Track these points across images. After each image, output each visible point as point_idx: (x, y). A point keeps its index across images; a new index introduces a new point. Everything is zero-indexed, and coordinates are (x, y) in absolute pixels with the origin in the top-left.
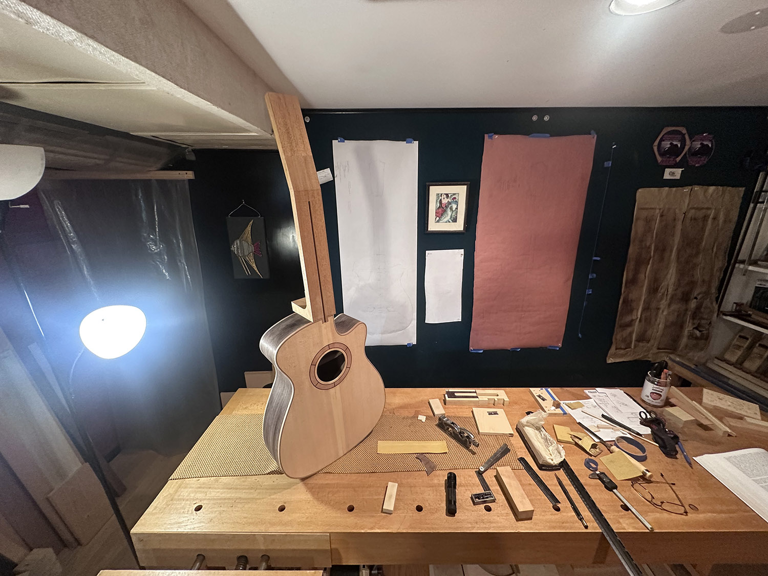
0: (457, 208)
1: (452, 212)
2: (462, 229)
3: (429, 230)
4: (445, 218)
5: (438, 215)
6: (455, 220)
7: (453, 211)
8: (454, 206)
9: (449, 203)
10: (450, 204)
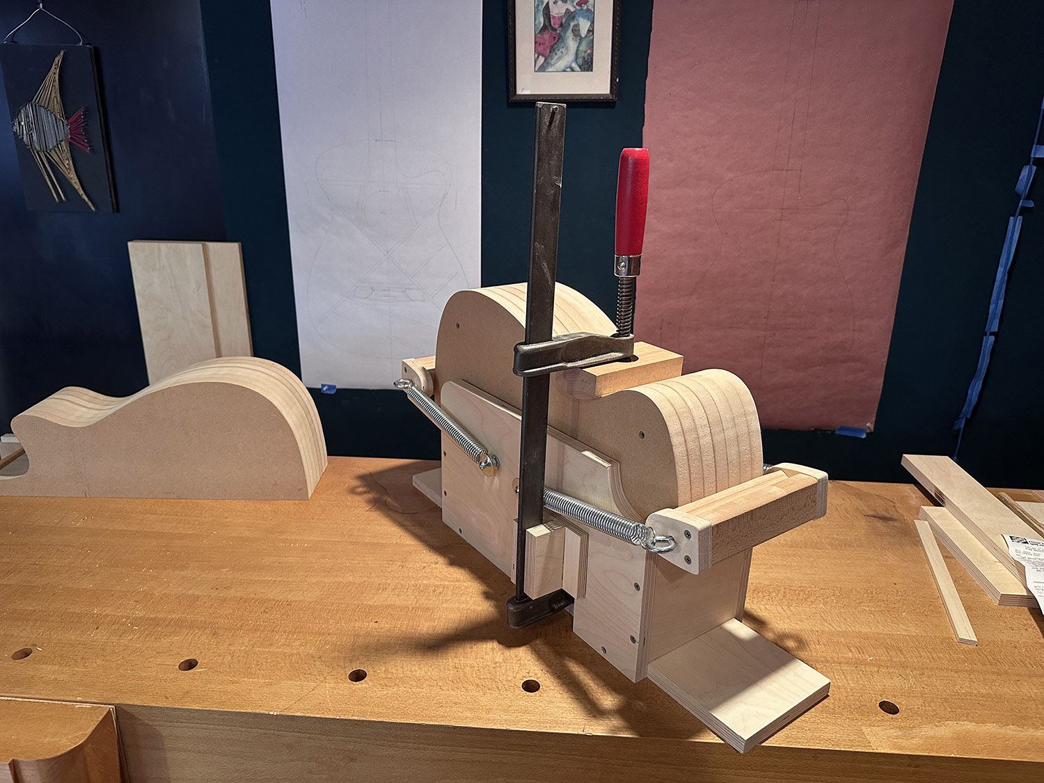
0: (591, 31)
1: (579, 43)
2: (608, 91)
3: (519, 92)
4: (560, 58)
5: (540, 49)
6: (587, 65)
7: (581, 39)
8: (584, 26)
9: (570, 16)
10: (574, 18)
